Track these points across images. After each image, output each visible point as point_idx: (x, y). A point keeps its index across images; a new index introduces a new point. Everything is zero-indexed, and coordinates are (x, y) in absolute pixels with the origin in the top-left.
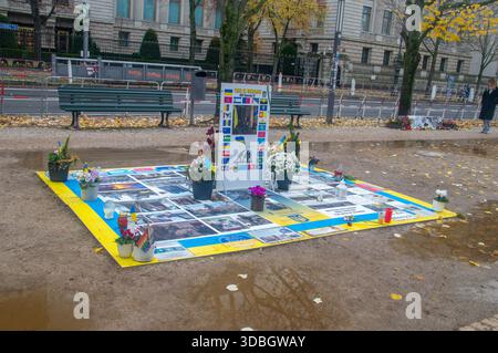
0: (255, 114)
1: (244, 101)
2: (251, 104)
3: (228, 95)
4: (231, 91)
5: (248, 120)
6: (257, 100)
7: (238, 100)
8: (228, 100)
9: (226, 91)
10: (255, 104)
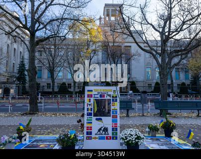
0: (109, 104)
1: (101, 96)
2: (105, 98)
3: (90, 93)
4: (92, 91)
5: (104, 107)
6: (110, 96)
7: (96, 96)
8: (90, 96)
9: (88, 91)
10: (108, 98)
